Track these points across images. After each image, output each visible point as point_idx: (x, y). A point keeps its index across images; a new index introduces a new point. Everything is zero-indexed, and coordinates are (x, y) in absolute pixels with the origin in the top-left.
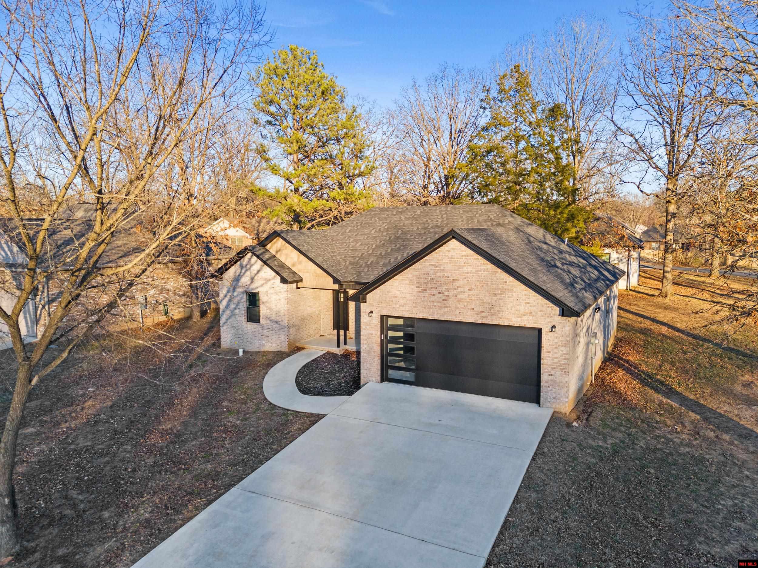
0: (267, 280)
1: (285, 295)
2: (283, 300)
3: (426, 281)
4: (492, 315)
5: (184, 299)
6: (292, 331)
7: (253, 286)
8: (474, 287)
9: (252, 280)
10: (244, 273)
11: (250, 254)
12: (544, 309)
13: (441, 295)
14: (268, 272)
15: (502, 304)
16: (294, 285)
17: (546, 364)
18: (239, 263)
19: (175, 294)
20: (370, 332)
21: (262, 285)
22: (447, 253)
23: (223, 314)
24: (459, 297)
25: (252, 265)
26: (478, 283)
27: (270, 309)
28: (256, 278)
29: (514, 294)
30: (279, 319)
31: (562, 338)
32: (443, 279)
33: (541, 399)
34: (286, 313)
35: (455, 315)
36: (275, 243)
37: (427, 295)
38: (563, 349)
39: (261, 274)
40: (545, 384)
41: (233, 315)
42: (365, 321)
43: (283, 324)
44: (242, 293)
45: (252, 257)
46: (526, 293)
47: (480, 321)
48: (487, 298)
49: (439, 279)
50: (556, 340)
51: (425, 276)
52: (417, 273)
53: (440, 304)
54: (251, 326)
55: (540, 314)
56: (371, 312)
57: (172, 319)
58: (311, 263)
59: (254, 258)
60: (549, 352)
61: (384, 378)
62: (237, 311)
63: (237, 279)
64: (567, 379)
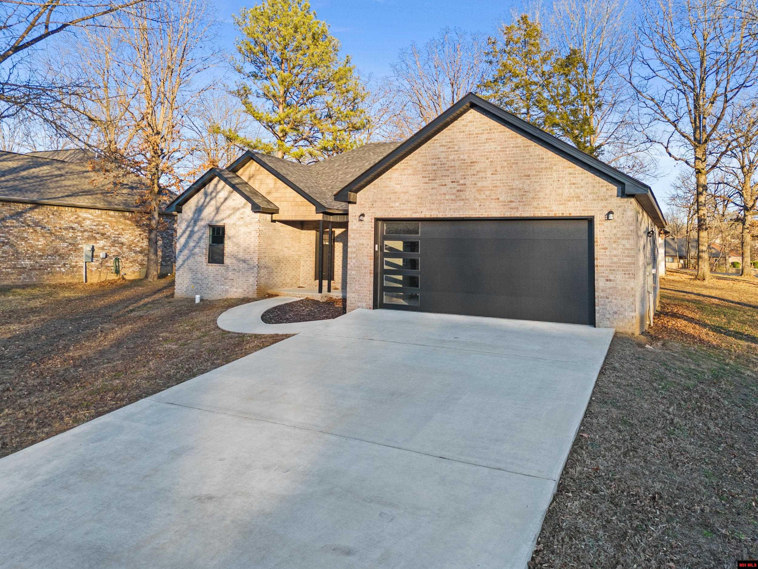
0: (236, 210)
1: (257, 226)
2: (253, 232)
3: (435, 168)
4: (525, 205)
5: (140, 257)
6: (263, 272)
7: (218, 218)
8: (498, 169)
9: (218, 209)
10: (208, 203)
11: (217, 179)
12: (596, 190)
13: (455, 185)
14: (237, 199)
15: (538, 188)
16: (269, 216)
17: (602, 266)
18: (203, 190)
19: (131, 250)
20: (361, 242)
21: (229, 216)
22: (463, 129)
23: (179, 255)
24: (479, 184)
25: (217, 193)
26: (505, 164)
27: (237, 245)
28: (222, 208)
29: (555, 174)
30: (248, 257)
31: (625, 228)
32: (457, 164)
33: (597, 315)
34: (257, 248)
35: (473, 209)
36: (247, 168)
37: (436, 186)
38: (625, 242)
39: (229, 203)
40: (602, 294)
41: (192, 254)
42: (354, 227)
43: (252, 263)
44: (205, 227)
45: (218, 182)
46: (570, 170)
47: (508, 214)
48: (517, 182)
49: (453, 164)
50: (615, 231)
51: (433, 162)
52: (423, 159)
53: (453, 197)
54: (214, 267)
55: (591, 197)
56: (363, 215)
57: (124, 279)
58: (290, 190)
59: (222, 183)
60: (605, 249)
61: (378, 304)
62: (197, 250)
63: (199, 210)
64: (632, 284)
